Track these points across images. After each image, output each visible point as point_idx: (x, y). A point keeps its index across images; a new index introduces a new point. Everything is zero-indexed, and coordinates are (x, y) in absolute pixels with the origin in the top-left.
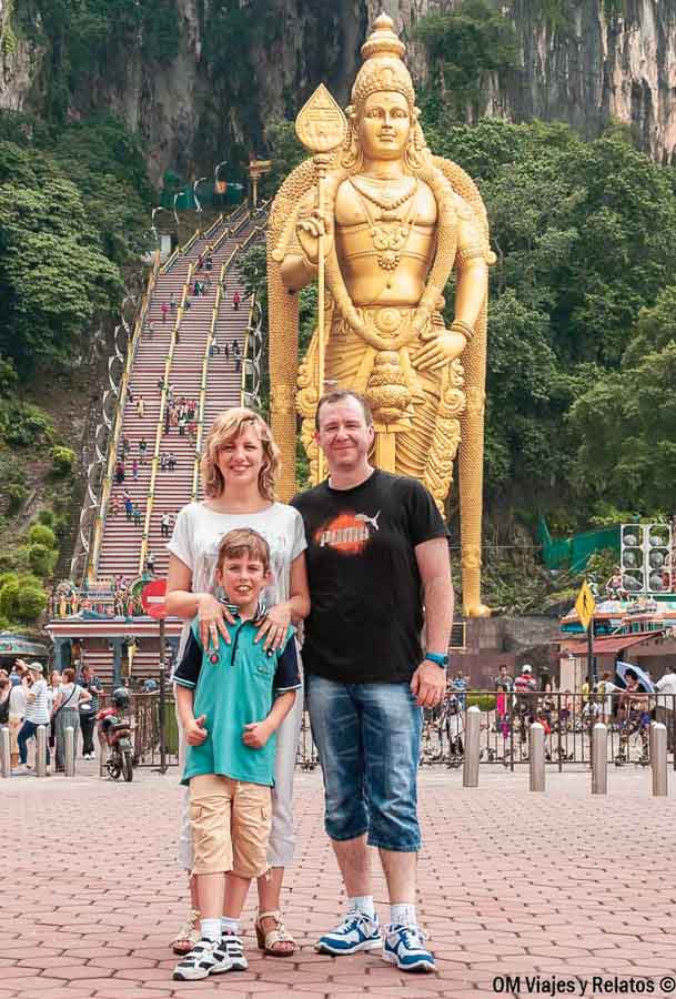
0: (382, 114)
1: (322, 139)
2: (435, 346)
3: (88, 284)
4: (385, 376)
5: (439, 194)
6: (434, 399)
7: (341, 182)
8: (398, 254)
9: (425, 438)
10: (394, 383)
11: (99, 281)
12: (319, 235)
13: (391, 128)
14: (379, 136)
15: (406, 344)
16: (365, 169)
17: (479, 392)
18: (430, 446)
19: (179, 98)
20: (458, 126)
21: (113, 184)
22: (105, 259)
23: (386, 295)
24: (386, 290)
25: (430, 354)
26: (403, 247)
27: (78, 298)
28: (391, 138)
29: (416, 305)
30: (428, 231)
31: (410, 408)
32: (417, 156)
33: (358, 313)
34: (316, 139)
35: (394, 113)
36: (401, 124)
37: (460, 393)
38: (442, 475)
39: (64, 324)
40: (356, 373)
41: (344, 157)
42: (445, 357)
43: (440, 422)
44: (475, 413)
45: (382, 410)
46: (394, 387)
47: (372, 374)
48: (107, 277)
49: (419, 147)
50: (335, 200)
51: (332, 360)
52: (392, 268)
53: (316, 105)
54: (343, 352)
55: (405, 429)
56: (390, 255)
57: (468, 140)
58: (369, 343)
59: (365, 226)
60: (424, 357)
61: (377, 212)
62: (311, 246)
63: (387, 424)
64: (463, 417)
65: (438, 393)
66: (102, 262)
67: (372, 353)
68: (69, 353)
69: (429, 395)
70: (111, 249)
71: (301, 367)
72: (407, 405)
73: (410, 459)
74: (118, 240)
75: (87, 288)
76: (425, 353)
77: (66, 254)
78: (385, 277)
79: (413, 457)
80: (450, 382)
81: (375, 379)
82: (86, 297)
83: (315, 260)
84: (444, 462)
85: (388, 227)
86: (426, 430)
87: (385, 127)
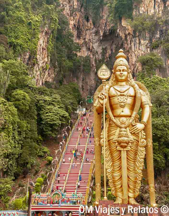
0: (120, 71)
1: (104, 76)
2: (136, 127)
3: (60, 117)
4: (122, 135)
5: (136, 89)
6: (137, 142)
7: (111, 87)
8: (125, 103)
9: (135, 152)
10: (125, 137)
11: (63, 117)
12: (103, 99)
13: (122, 74)
14: (120, 76)
15: (128, 126)
16: (117, 84)
17: (150, 140)
18: (137, 155)
19: (91, 81)
20: (146, 78)
21: (69, 95)
22: (65, 112)
23: (122, 114)
24: (122, 113)
25: (134, 129)
26: (126, 102)
27: (57, 120)
28: (122, 76)
29: (130, 116)
30: (133, 98)
31: (130, 144)
32: (130, 81)
33: (115, 119)
34: (102, 76)
35: (123, 70)
36: (125, 73)
37: (145, 140)
38: (141, 163)
39: (53, 127)
40: (115, 134)
41: (112, 81)
42: (139, 130)
43: (139, 148)
44: (150, 146)
45: (122, 144)
46: (124, 138)
47: (119, 134)
48: (65, 116)
49: (131, 79)
50: (109, 91)
51: (109, 131)
52: (123, 107)
53: (103, 69)
54: (111, 129)
55: (129, 150)
56: (122, 104)
57: (149, 81)
58: (118, 126)
59: (116, 97)
60: (133, 130)
61: (119, 94)
62: (101, 102)
63: (124, 148)
64: (146, 147)
65: (138, 140)
66: (64, 112)
67: (119, 129)
68: (55, 134)
69: (135, 141)
70: (67, 110)
71: (102, 133)
72: (129, 143)
73: (131, 158)
74: (69, 108)
75: (59, 118)
76: (133, 129)
77: (55, 110)
78: (122, 109)
79: (132, 158)
80: (142, 137)
81: (120, 136)
82: (59, 120)
83: (102, 105)
84: (141, 159)
85: (122, 97)
86: (135, 150)
87: (121, 74)
